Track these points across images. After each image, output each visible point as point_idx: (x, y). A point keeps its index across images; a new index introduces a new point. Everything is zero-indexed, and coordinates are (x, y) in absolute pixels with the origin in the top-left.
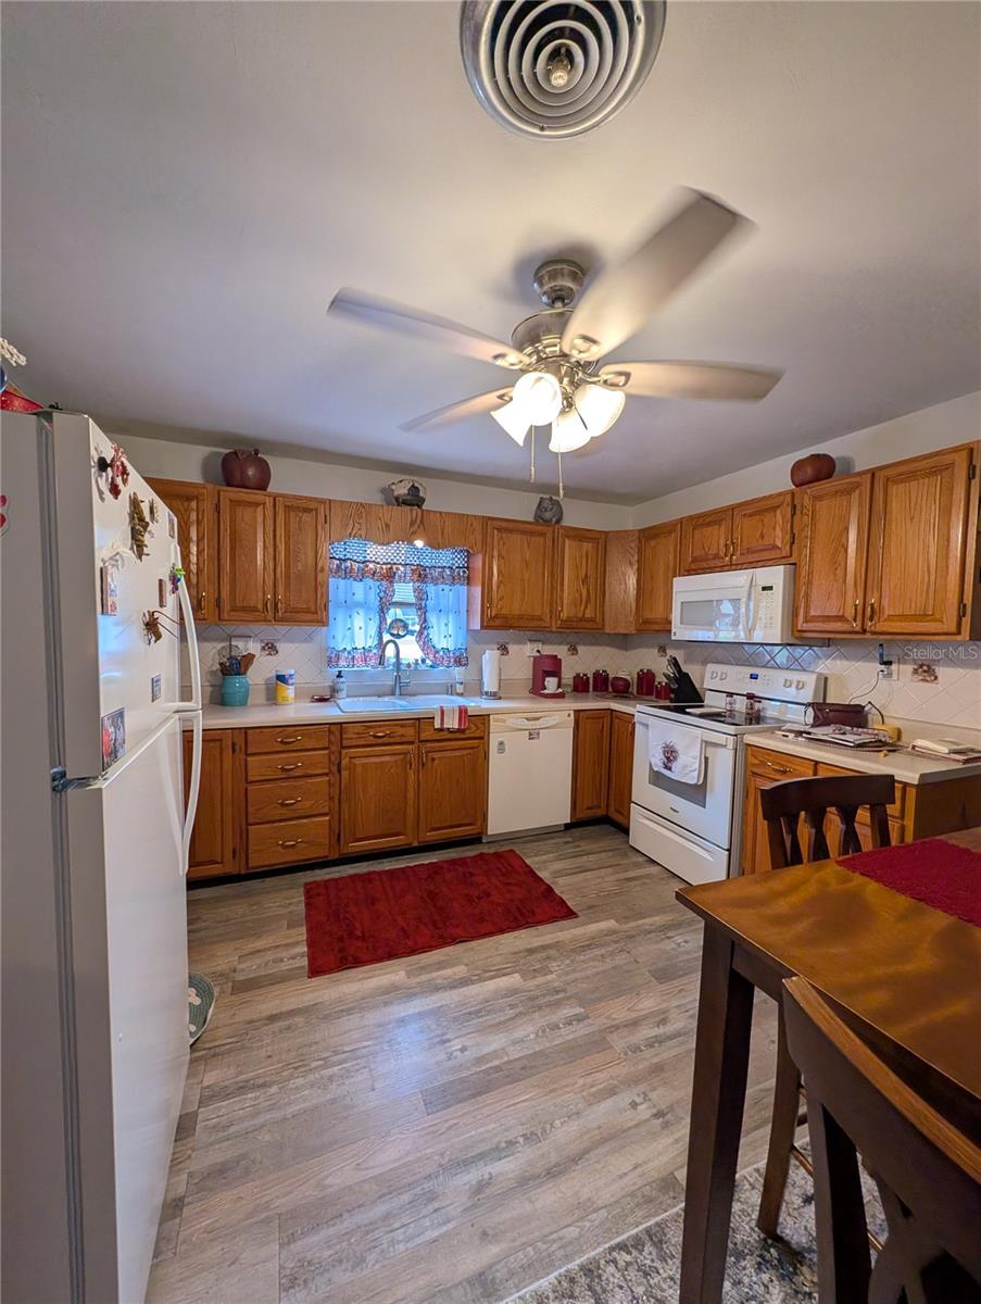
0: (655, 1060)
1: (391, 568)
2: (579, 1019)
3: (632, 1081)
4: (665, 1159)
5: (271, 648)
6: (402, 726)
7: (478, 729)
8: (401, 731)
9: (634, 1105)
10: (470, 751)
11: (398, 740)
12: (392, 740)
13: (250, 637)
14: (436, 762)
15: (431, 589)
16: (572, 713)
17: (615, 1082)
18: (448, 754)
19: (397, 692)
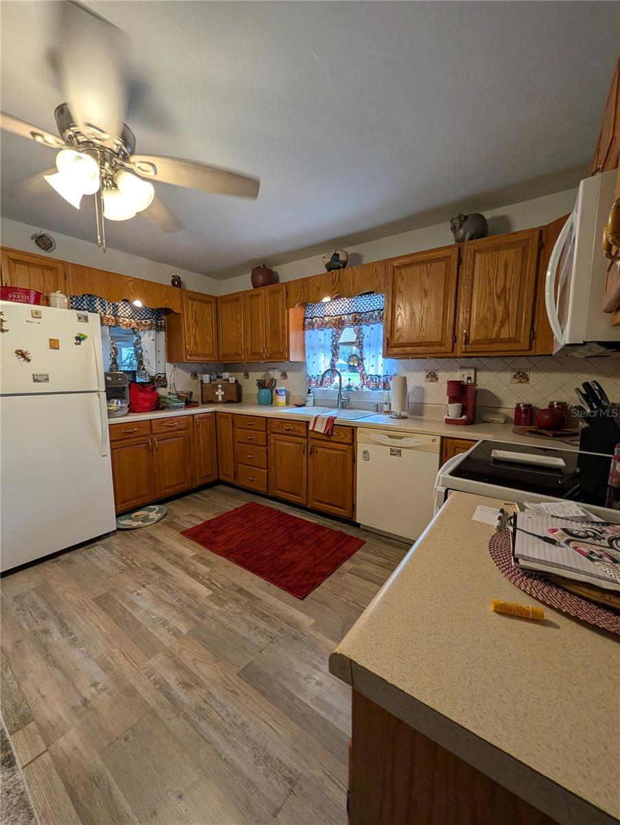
0: (139, 689)
1: (341, 318)
2: (176, 633)
3: (117, 679)
4: (47, 714)
5: (284, 375)
6: (299, 425)
7: (346, 436)
8: (298, 428)
9: (95, 685)
10: (341, 452)
11: (297, 434)
12: (294, 433)
13: (276, 369)
14: (318, 454)
15: (366, 329)
16: (438, 439)
17: (116, 668)
18: (326, 451)
19: (340, 406)
